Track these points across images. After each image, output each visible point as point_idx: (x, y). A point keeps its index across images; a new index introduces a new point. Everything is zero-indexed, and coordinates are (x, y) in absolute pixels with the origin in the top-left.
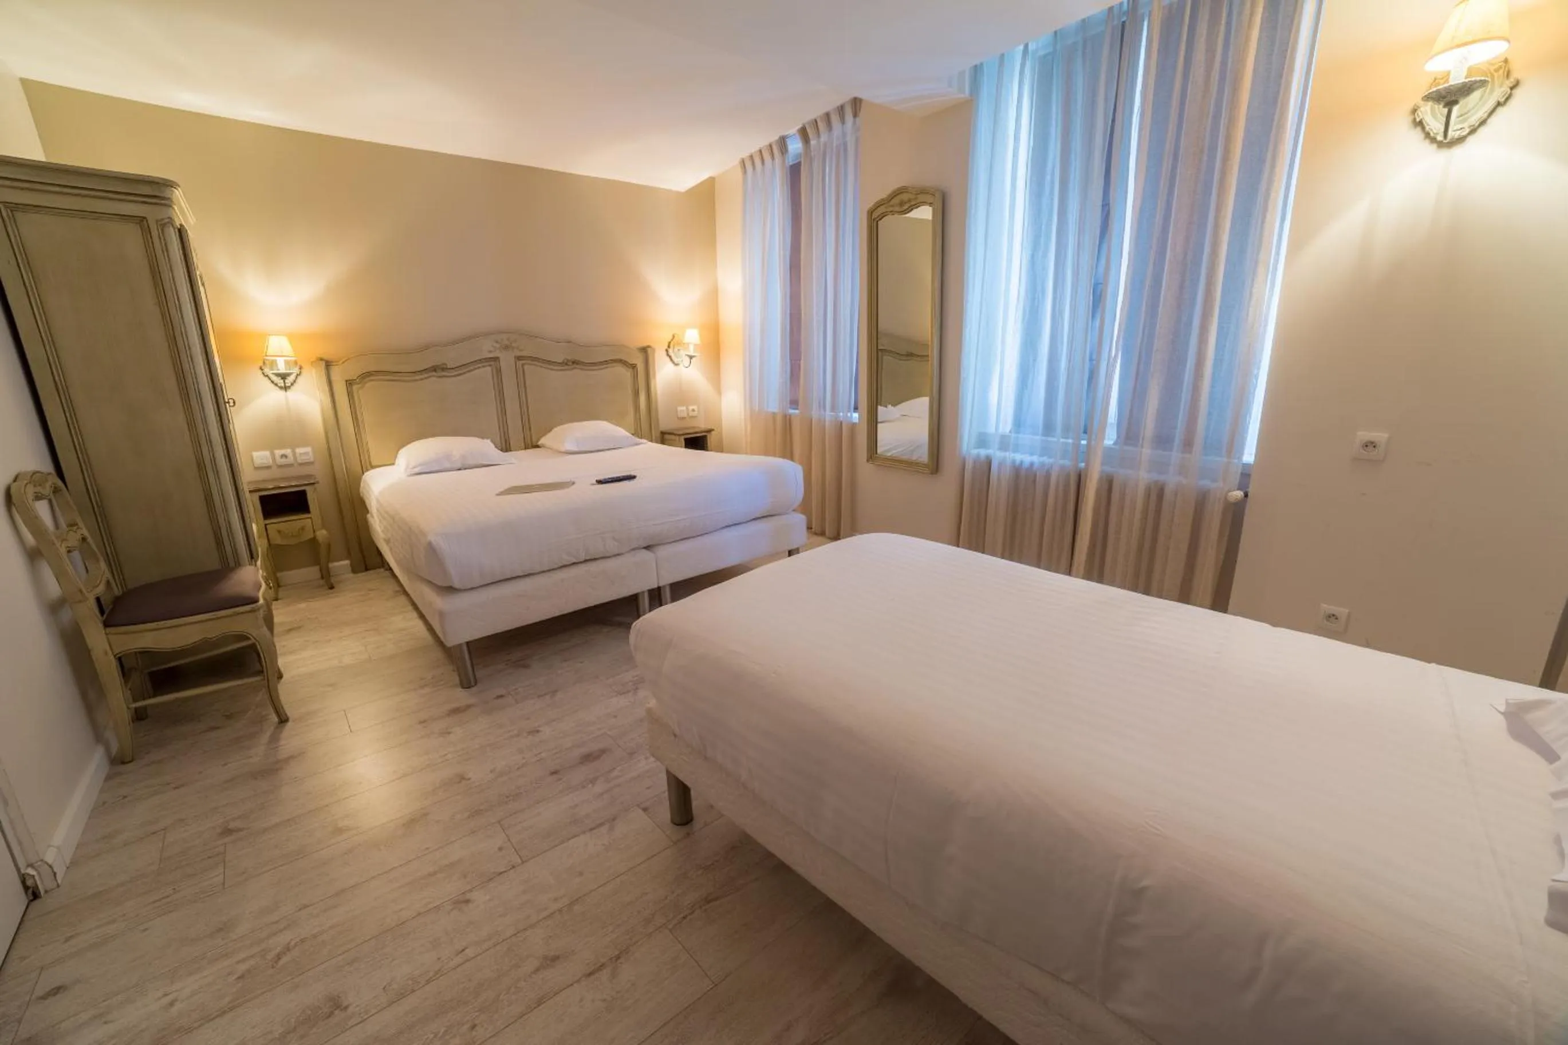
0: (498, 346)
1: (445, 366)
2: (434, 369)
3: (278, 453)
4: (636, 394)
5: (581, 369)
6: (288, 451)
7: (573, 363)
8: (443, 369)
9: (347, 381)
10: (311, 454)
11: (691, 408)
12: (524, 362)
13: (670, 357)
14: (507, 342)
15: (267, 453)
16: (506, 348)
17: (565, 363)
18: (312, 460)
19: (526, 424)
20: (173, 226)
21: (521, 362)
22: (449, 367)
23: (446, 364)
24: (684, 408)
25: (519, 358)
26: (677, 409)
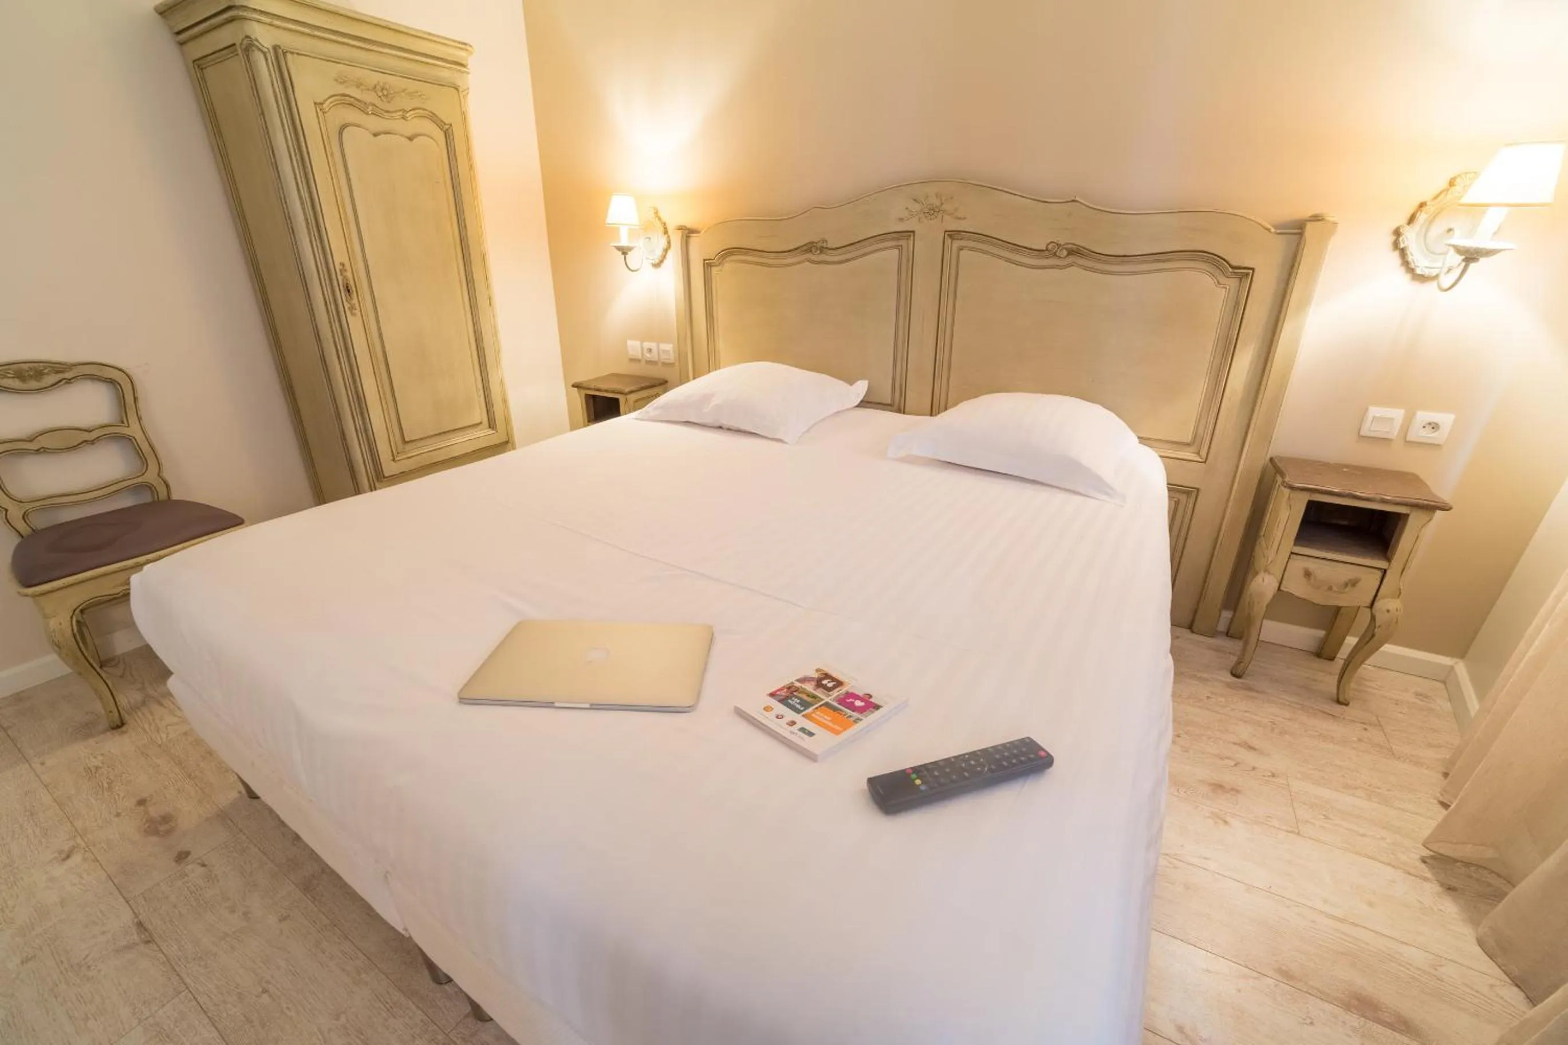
0: (917, 207)
1: (825, 245)
2: (809, 248)
3: (647, 345)
4: (1228, 348)
5: (1086, 268)
6: (653, 345)
7: (1071, 252)
8: (822, 250)
9: (704, 260)
10: (671, 352)
11: (1423, 416)
12: (963, 243)
13: (1403, 253)
14: (936, 202)
15: (638, 343)
16: (933, 212)
17: (1050, 252)
18: (672, 361)
19: (940, 368)
20: (259, 49)
21: (957, 244)
22: (829, 246)
23: (825, 241)
24: (1397, 414)
25: (952, 235)
26: (1367, 410)
